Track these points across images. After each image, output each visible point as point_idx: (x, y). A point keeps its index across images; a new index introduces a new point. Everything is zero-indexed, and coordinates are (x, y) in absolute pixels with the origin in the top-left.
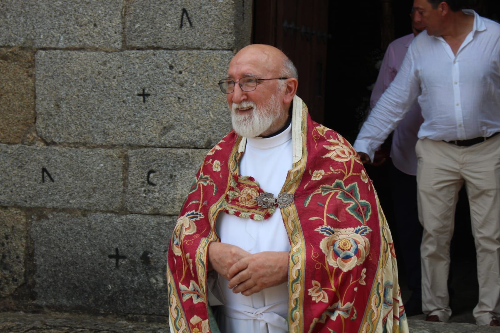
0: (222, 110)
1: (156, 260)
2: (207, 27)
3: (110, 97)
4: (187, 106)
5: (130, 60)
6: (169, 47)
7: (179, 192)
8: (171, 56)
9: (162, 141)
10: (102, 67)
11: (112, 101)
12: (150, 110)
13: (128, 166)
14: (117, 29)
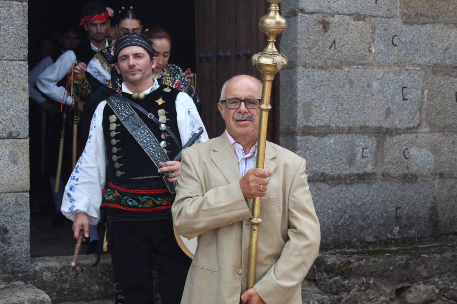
0: (20, 108)
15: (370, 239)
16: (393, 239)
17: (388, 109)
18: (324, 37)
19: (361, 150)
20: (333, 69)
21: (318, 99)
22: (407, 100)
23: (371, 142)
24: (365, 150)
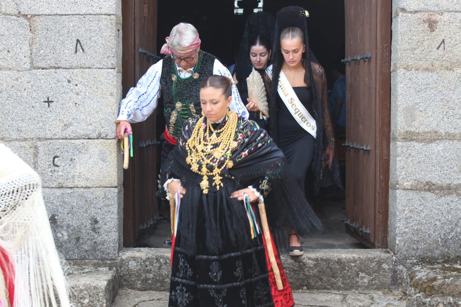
0: (108, 111)
1: (61, 220)
2: (96, 52)
3: (22, 104)
4: (82, 109)
5: (37, 76)
6: (68, 67)
7: (78, 171)
8: (69, 74)
9: (64, 135)
10: (15, 82)
11: (23, 107)
12: (54, 113)
13: (38, 154)
14: (26, 54)
18: (430, 37)
20: (442, 71)
21: (423, 103)
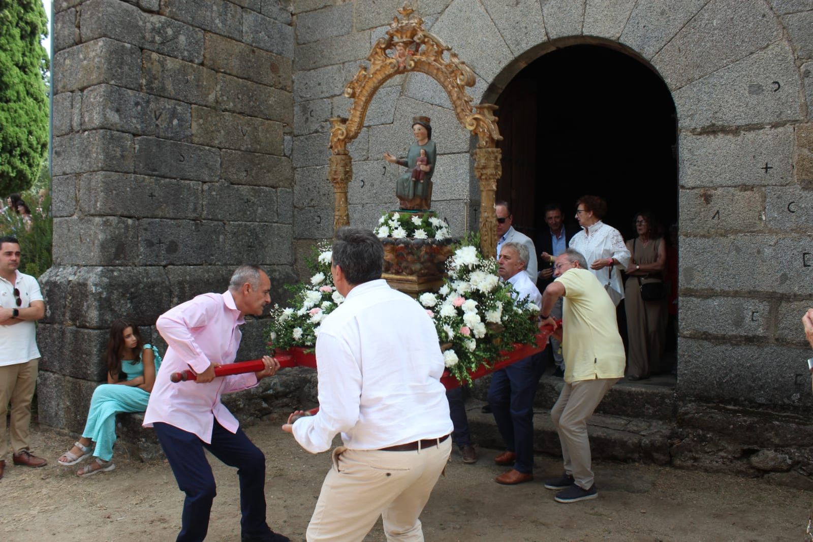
15: (762, 400)
16: (792, 406)
17: (784, 275)
18: (706, 209)
19: (751, 314)
20: (717, 237)
22: (809, 266)
23: (763, 307)
24: (755, 314)
